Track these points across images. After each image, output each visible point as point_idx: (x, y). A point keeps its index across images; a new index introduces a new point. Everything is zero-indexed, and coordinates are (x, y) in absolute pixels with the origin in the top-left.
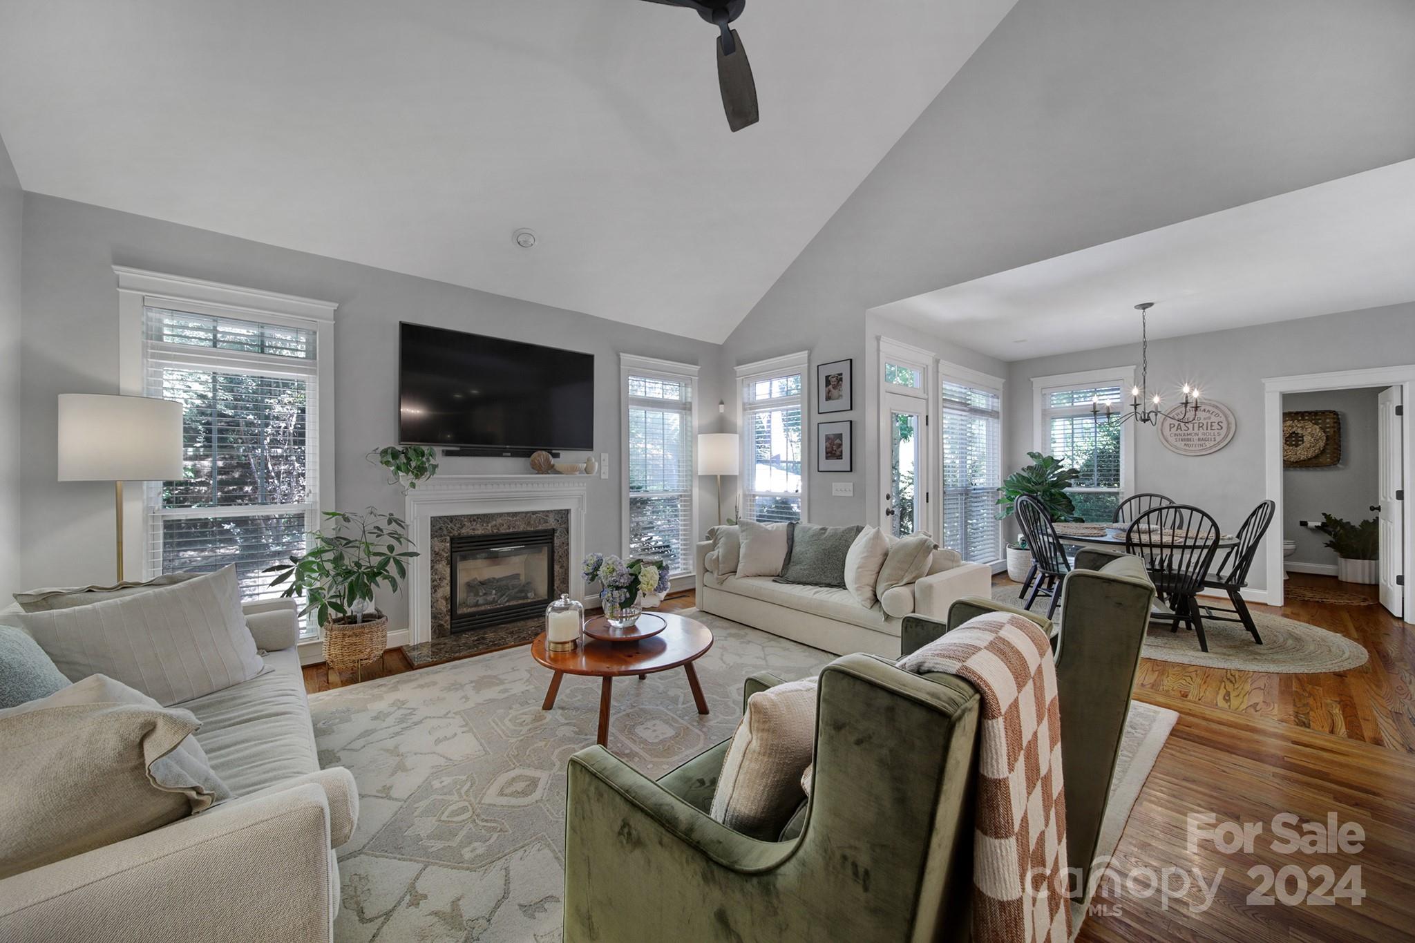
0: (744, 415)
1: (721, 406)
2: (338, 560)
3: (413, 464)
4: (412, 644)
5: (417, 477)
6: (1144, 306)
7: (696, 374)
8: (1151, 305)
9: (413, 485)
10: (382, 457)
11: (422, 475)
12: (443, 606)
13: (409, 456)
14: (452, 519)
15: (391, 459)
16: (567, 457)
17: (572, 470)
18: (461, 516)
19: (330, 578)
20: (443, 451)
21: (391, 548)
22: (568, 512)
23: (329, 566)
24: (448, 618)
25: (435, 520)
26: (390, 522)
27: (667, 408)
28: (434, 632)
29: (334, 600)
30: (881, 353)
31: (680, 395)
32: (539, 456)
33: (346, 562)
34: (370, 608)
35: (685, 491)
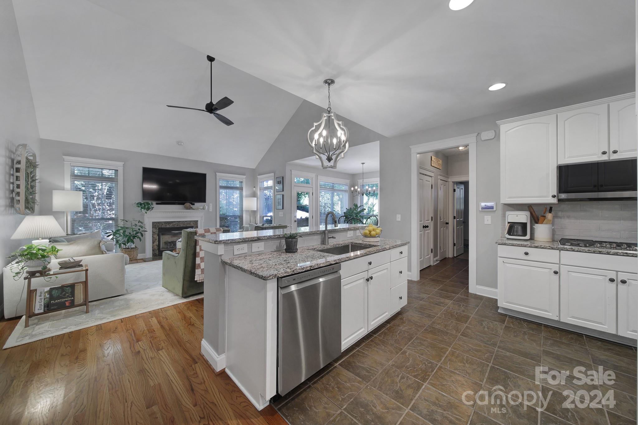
0: (260, 191)
1: (254, 188)
2: (124, 232)
3: (146, 207)
4: (146, 258)
5: (147, 210)
6: (363, 163)
7: (245, 178)
8: (364, 163)
9: (146, 213)
10: (137, 205)
11: (149, 210)
12: (156, 247)
13: (145, 204)
14: (159, 223)
15: (140, 206)
16: (197, 205)
17: (198, 209)
18: (162, 222)
19: (122, 237)
20: (156, 203)
21: (139, 229)
22: (197, 221)
23: (122, 234)
24: (158, 251)
25: (153, 223)
26: (139, 222)
27: (234, 189)
28: (153, 255)
29: (123, 242)
30: (292, 175)
31: (240, 186)
32: (187, 204)
33: (126, 233)
34: (133, 246)
35: (241, 215)
